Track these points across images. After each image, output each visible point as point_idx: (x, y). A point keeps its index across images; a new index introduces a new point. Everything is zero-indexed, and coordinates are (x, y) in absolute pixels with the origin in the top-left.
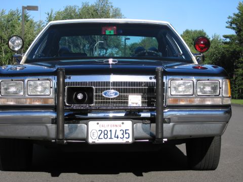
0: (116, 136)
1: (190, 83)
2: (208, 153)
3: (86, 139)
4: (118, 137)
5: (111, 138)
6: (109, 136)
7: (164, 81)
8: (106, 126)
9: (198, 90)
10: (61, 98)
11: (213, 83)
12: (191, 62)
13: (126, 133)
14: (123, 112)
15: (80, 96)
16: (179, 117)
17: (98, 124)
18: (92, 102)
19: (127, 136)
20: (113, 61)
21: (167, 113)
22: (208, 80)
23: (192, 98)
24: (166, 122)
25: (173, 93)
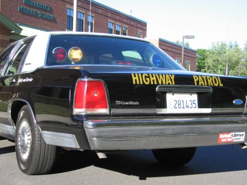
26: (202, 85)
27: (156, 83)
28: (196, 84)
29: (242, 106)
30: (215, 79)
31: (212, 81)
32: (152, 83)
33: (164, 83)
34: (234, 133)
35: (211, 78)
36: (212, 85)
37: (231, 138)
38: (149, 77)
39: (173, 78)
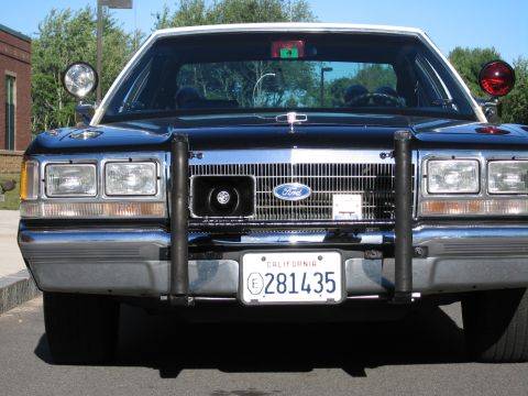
0: (305, 287)
1: (471, 167)
2: (513, 324)
3: (237, 294)
4: (308, 290)
5: (294, 292)
6: (290, 288)
7: (414, 161)
8: (282, 264)
9: (491, 182)
10: (180, 202)
11: (523, 166)
12: (473, 117)
13: (327, 281)
14: (319, 233)
15: (223, 198)
16: (448, 244)
17: (264, 259)
18: (250, 212)
19: (329, 286)
20: (298, 118)
21: (422, 235)
22: (513, 159)
23: (475, 199)
24: (417, 256)
25: (434, 188)
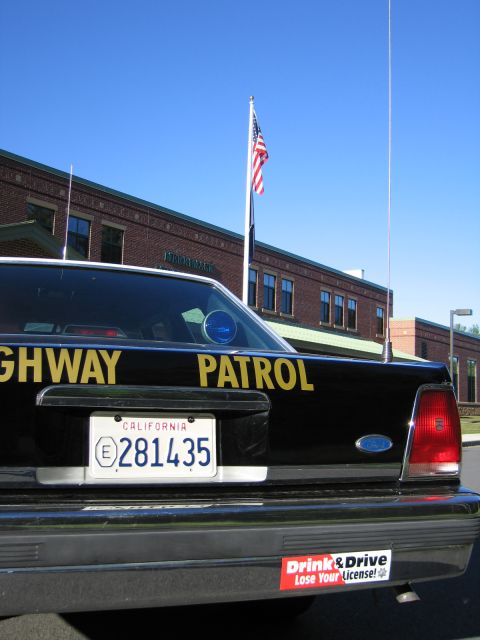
26: (228, 385)
27: (38, 378)
28: (204, 382)
29: (393, 456)
30: (284, 368)
31: (272, 375)
32: (23, 378)
33: (73, 378)
34: (344, 556)
35: (268, 364)
36: (271, 386)
37: (334, 571)
38: (15, 358)
39: (112, 363)
